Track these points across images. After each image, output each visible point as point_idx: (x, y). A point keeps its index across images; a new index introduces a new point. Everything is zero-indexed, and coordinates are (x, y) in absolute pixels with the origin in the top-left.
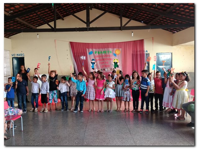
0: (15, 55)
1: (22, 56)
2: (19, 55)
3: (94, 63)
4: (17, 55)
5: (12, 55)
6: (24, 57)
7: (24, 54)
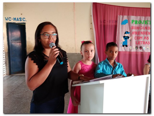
3: (128, 37)
6: (25, 23)
7: (25, 18)
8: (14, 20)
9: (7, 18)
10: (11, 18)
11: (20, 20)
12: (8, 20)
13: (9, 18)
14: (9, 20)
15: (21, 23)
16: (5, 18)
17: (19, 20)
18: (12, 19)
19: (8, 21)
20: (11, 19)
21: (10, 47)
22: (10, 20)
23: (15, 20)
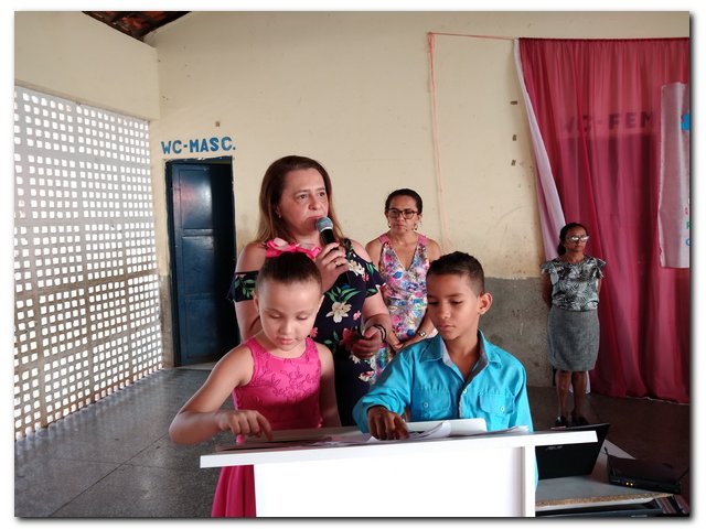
0: (178, 147)
1: (220, 153)
2: (205, 148)
4: (194, 145)
5: (166, 150)
6: (230, 158)
7: (229, 139)
8: (192, 151)
9: (166, 144)
10: (180, 143)
11: (212, 149)
12: (171, 151)
13: (176, 142)
14: (176, 152)
15: (218, 158)
16: (163, 143)
17: (209, 146)
18: (186, 146)
19: (172, 156)
20: (181, 147)
21: (178, 254)
22: (177, 149)
23: (194, 149)
